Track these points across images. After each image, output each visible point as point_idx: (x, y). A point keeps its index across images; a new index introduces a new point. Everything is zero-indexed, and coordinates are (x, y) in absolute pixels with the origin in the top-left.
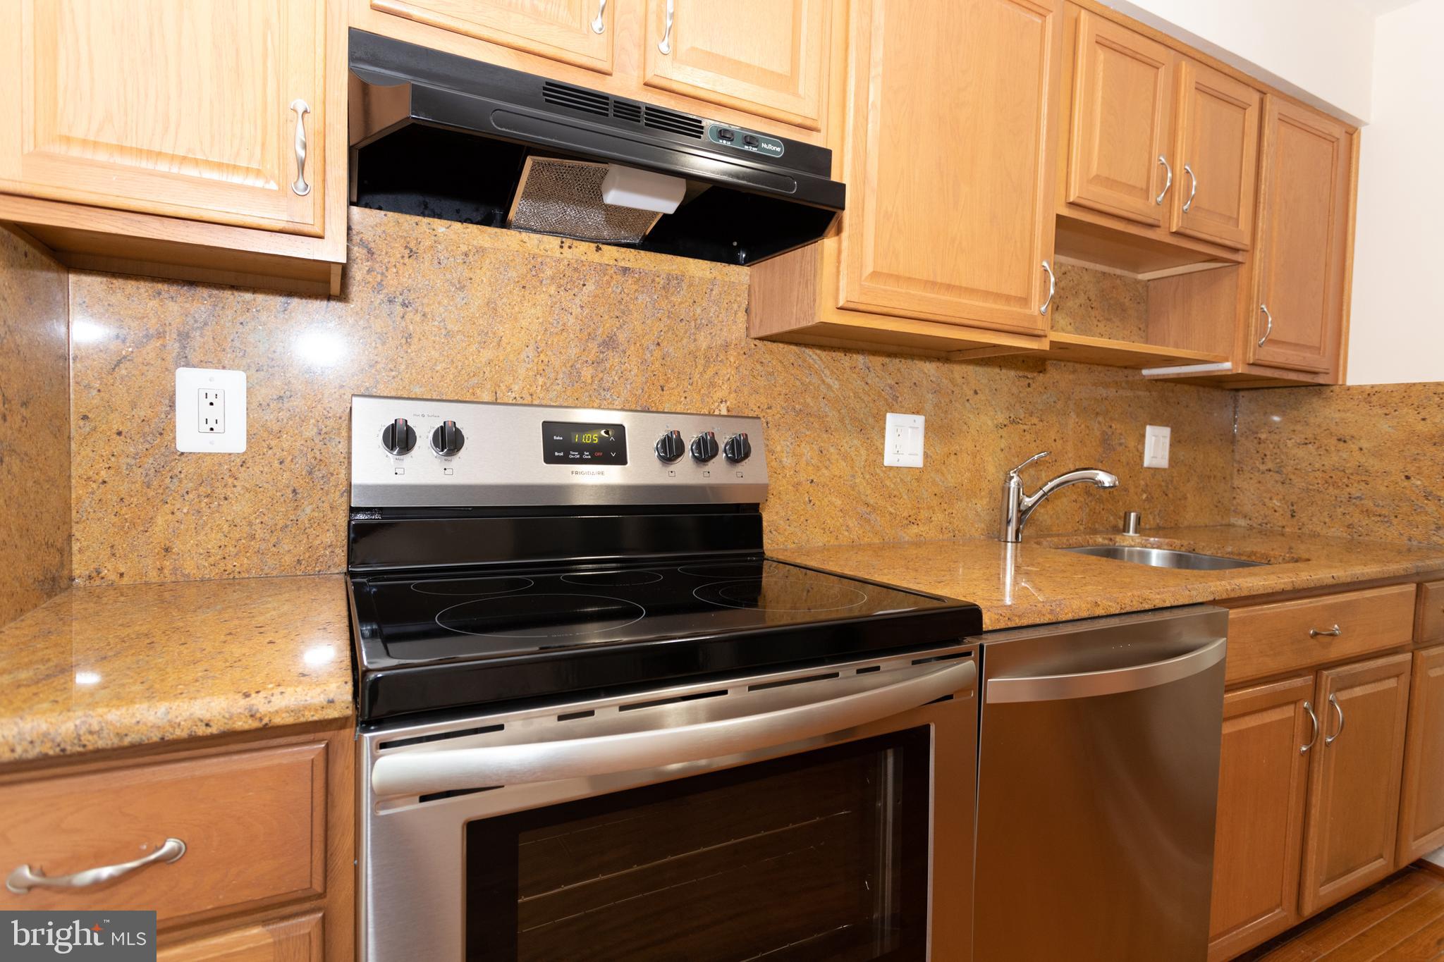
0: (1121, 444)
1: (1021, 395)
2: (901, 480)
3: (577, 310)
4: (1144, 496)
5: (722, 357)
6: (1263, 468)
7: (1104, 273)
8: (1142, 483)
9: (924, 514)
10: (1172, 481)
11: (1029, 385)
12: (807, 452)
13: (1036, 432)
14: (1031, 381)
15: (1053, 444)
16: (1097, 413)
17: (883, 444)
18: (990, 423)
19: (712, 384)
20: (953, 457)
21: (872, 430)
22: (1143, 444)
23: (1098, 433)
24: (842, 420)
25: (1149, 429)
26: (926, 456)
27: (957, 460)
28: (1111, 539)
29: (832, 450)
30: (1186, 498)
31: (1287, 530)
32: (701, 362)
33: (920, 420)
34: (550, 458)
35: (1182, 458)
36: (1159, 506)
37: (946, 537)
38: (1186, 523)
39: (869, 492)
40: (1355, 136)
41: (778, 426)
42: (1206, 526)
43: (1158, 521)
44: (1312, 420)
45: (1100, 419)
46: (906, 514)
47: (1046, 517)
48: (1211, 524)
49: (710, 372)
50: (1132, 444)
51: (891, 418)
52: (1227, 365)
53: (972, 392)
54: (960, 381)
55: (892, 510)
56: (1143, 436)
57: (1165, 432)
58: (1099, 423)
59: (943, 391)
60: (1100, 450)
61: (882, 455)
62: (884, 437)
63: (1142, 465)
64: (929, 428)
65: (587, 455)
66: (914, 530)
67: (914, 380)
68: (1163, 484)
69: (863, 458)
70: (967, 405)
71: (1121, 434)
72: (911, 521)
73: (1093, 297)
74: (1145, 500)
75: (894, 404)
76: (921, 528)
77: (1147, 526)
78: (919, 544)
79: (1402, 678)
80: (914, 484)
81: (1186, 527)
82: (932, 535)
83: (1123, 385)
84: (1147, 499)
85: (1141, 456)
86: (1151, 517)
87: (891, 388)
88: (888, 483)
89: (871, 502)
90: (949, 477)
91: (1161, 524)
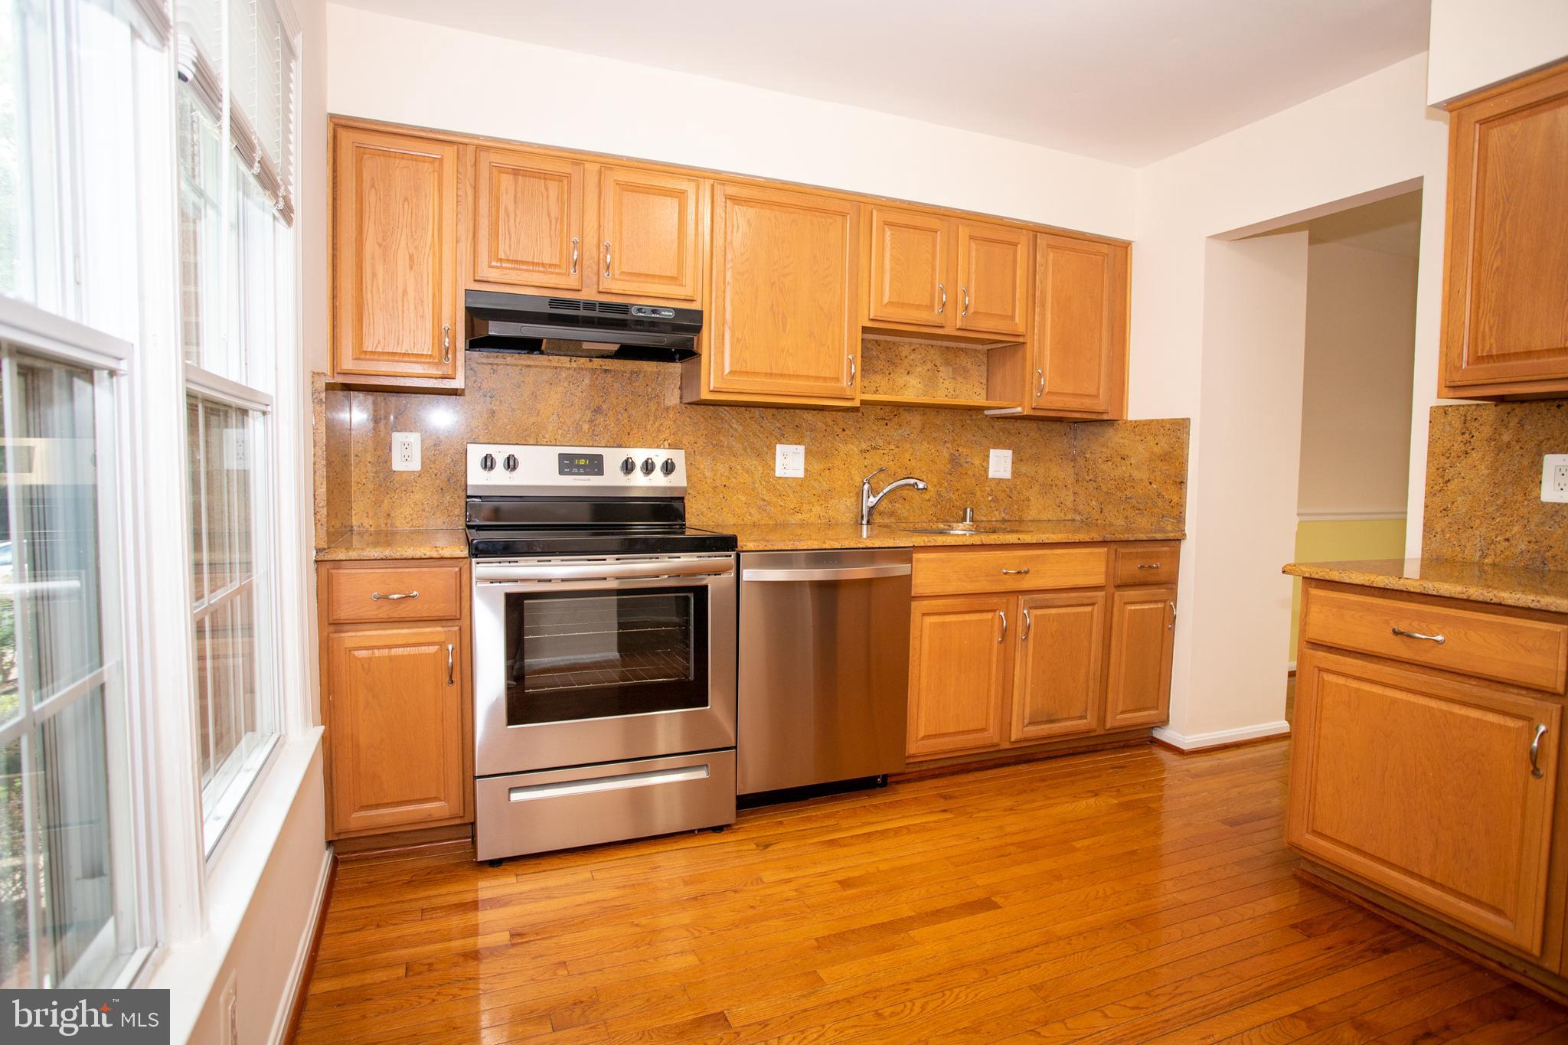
0: (967, 462)
1: (880, 431)
2: (788, 485)
3: (579, 394)
4: (990, 498)
5: (664, 415)
6: (1088, 478)
7: (947, 348)
8: (988, 489)
9: (806, 507)
10: (1015, 488)
11: (887, 424)
12: (722, 468)
13: (893, 455)
14: (888, 422)
15: (909, 463)
16: (946, 441)
17: (774, 463)
18: (855, 449)
19: (659, 430)
20: (827, 472)
21: (766, 457)
22: (988, 461)
23: (947, 455)
24: (745, 450)
25: (992, 452)
26: (806, 470)
27: (830, 473)
28: (950, 526)
29: (738, 467)
30: (1029, 500)
31: (1099, 521)
32: (652, 418)
33: (801, 449)
34: (561, 473)
35: (1025, 472)
36: (1004, 505)
37: (823, 521)
38: (1030, 518)
39: (765, 492)
40: (1129, 248)
41: (701, 454)
42: (1050, 520)
44: (1109, 445)
45: (948, 445)
46: (792, 506)
47: (904, 511)
48: (1055, 519)
49: (657, 424)
50: (977, 462)
51: (779, 448)
52: (1019, 409)
53: (841, 430)
54: (831, 423)
55: (782, 504)
56: (988, 456)
57: (1008, 454)
58: (947, 448)
59: (818, 430)
60: (949, 466)
61: (774, 470)
62: (774, 459)
63: (987, 477)
64: (808, 453)
65: (582, 471)
66: (799, 516)
67: (796, 424)
68: (1007, 490)
69: (761, 472)
70: (837, 438)
71: (967, 455)
72: (797, 511)
73: (938, 364)
74: (991, 501)
75: (782, 439)
76: (804, 515)
77: (993, 519)
78: (802, 525)
79: (1096, 606)
80: (798, 488)
81: (1031, 521)
82: (812, 520)
83: (968, 422)
84: (992, 500)
85: (986, 470)
86: (997, 513)
87: (779, 429)
88: (779, 487)
89: (767, 498)
90: (825, 484)
91: (1006, 518)
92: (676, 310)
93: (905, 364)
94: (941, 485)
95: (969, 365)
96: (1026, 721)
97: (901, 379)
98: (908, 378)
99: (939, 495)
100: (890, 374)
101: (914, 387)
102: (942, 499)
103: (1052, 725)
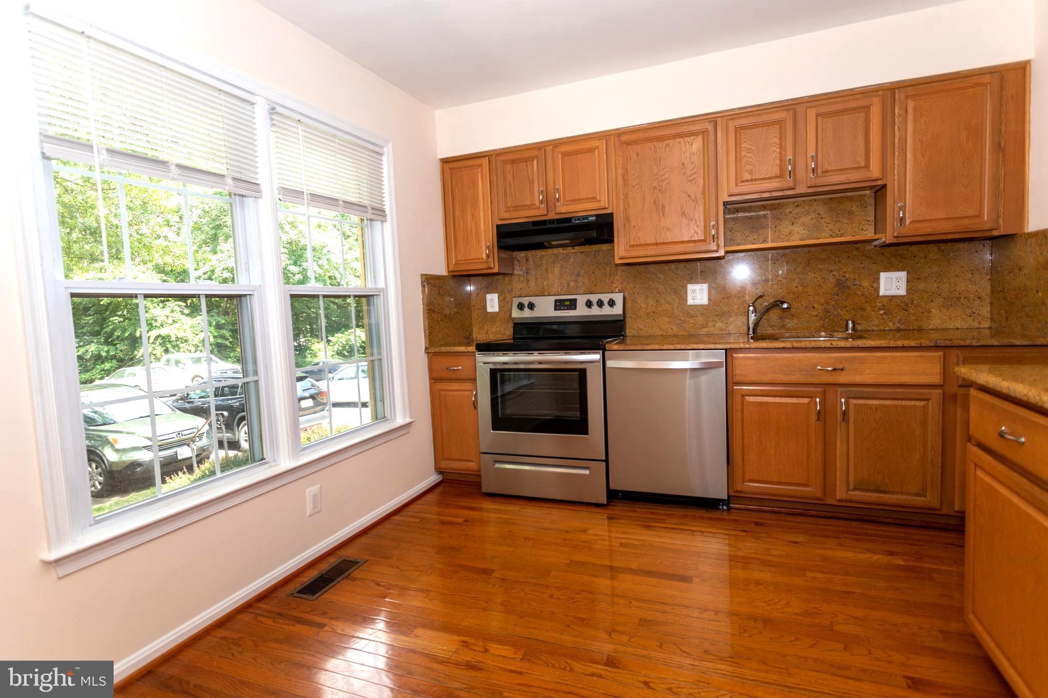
0: (855, 285)
1: (770, 268)
2: (697, 310)
3: (568, 267)
4: (882, 312)
5: (615, 273)
7: (831, 199)
8: (878, 304)
9: (710, 324)
10: (912, 303)
11: (774, 263)
12: (651, 302)
13: (781, 285)
14: (775, 261)
15: (796, 289)
16: (832, 270)
17: (687, 296)
19: (613, 282)
20: (726, 300)
21: (681, 293)
22: (878, 283)
23: (834, 281)
24: (666, 289)
25: (883, 274)
26: (710, 299)
29: (662, 300)
30: (930, 312)
32: (608, 276)
33: (705, 286)
34: (556, 309)
35: (922, 288)
36: (899, 317)
38: (931, 327)
39: (681, 315)
41: (638, 294)
42: (958, 329)
43: (898, 325)
45: (834, 273)
46: (701, 324)
48: (965, 327)
49: (612, 279)
50: (866, 284)
51: (690, 286)
52: (884, 240)
55: (693, 322)
56: (878, 279)
57: (902, 275)
58: (833, 275)
59: (718, 272)
60: (836, 289)
61: (686, 301)
62: (686, 294)
63: (878, 295)
64: (710, 288)
65: (565, 308)
66: (706, 330)
67: (701, 270)
68: (902, 304)
69: (677, 302)
71: (855, 279)
72: (703, 326)
73: (822, 213)
74: (883, 314)
75: (693, 280)
76: (709, 329)
77: (887, 329)
78: (708, 335)
79: (931, 401)
80: (704, 311)
81: (932, 329)
82: (716, 332)
83: (855, 253)
84: (885, 313)
85: (877, 289)
86: (891, 324)
87: (689, 274)
88: (690, 311)
89: (683, 319)
90: (724, 308)
91: (902, 327)
92: (596, 215)
93: (790, 218)
94: (828, 304)
95: (854, 209)
96: (851, 487)
97: (786, 227)
98: (792, 227)
99: (826, 311)
100: (776, 227)
101: (798, 233)
102: (829, 314)
103: (881, 495)
